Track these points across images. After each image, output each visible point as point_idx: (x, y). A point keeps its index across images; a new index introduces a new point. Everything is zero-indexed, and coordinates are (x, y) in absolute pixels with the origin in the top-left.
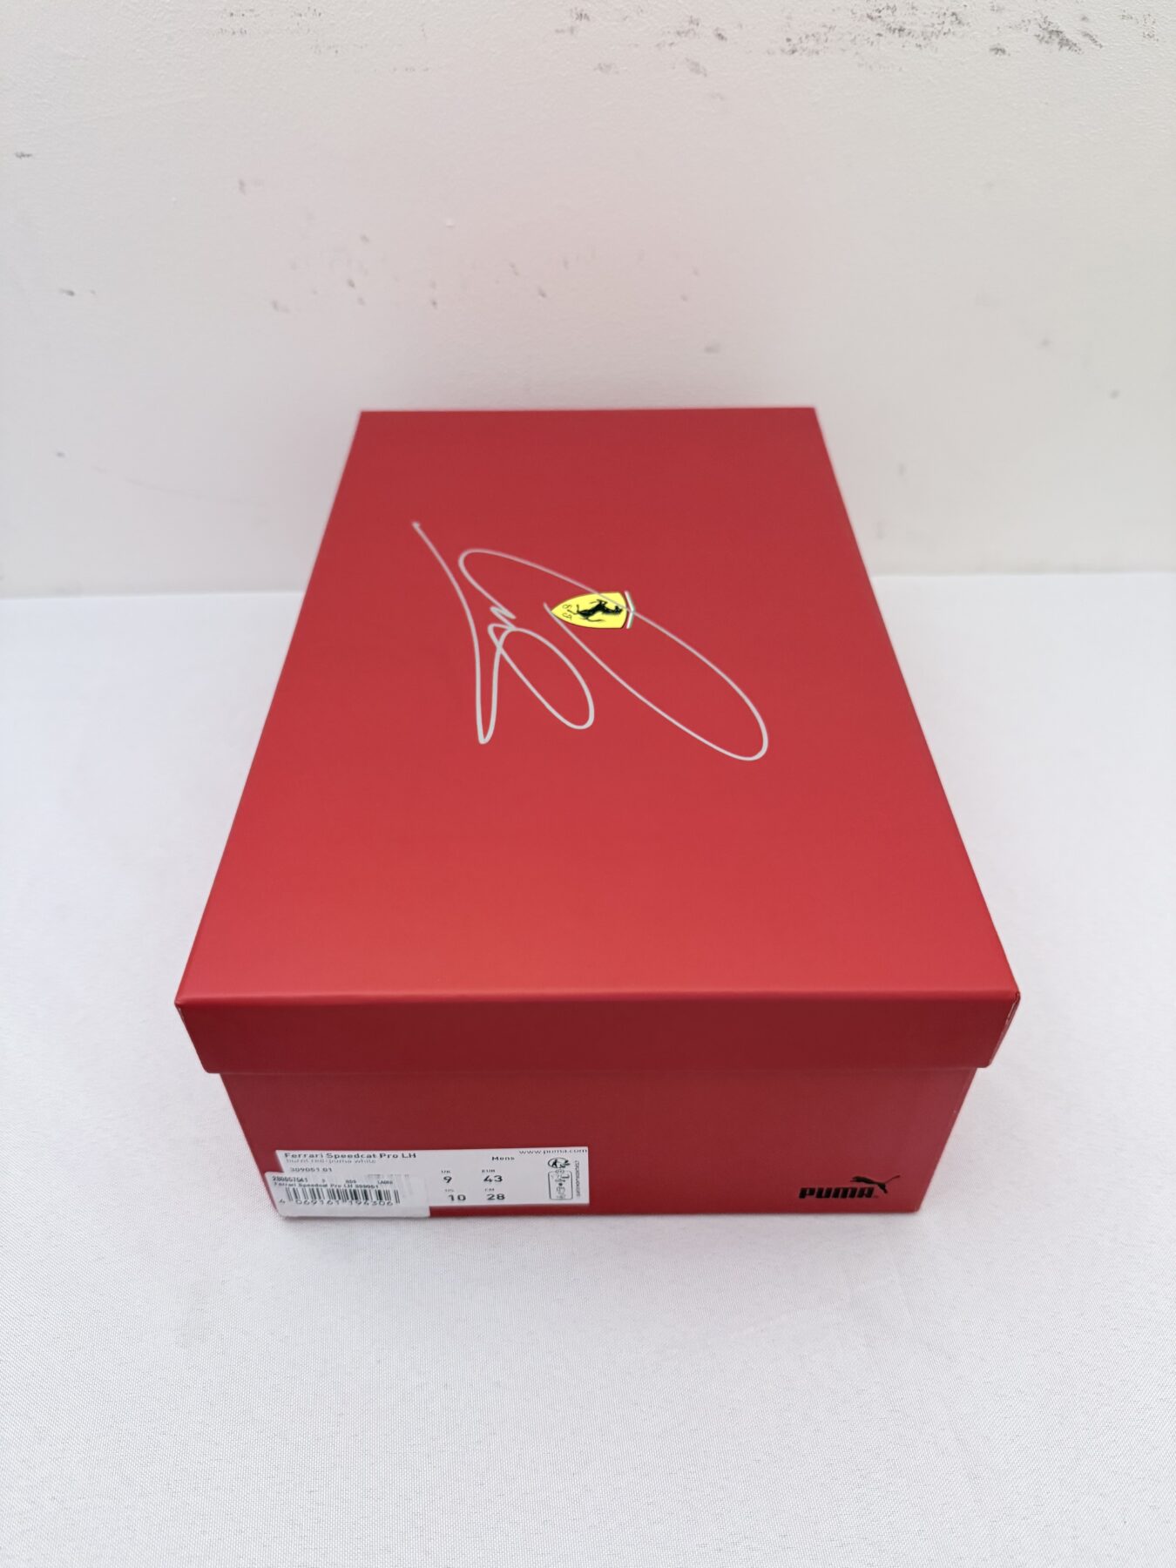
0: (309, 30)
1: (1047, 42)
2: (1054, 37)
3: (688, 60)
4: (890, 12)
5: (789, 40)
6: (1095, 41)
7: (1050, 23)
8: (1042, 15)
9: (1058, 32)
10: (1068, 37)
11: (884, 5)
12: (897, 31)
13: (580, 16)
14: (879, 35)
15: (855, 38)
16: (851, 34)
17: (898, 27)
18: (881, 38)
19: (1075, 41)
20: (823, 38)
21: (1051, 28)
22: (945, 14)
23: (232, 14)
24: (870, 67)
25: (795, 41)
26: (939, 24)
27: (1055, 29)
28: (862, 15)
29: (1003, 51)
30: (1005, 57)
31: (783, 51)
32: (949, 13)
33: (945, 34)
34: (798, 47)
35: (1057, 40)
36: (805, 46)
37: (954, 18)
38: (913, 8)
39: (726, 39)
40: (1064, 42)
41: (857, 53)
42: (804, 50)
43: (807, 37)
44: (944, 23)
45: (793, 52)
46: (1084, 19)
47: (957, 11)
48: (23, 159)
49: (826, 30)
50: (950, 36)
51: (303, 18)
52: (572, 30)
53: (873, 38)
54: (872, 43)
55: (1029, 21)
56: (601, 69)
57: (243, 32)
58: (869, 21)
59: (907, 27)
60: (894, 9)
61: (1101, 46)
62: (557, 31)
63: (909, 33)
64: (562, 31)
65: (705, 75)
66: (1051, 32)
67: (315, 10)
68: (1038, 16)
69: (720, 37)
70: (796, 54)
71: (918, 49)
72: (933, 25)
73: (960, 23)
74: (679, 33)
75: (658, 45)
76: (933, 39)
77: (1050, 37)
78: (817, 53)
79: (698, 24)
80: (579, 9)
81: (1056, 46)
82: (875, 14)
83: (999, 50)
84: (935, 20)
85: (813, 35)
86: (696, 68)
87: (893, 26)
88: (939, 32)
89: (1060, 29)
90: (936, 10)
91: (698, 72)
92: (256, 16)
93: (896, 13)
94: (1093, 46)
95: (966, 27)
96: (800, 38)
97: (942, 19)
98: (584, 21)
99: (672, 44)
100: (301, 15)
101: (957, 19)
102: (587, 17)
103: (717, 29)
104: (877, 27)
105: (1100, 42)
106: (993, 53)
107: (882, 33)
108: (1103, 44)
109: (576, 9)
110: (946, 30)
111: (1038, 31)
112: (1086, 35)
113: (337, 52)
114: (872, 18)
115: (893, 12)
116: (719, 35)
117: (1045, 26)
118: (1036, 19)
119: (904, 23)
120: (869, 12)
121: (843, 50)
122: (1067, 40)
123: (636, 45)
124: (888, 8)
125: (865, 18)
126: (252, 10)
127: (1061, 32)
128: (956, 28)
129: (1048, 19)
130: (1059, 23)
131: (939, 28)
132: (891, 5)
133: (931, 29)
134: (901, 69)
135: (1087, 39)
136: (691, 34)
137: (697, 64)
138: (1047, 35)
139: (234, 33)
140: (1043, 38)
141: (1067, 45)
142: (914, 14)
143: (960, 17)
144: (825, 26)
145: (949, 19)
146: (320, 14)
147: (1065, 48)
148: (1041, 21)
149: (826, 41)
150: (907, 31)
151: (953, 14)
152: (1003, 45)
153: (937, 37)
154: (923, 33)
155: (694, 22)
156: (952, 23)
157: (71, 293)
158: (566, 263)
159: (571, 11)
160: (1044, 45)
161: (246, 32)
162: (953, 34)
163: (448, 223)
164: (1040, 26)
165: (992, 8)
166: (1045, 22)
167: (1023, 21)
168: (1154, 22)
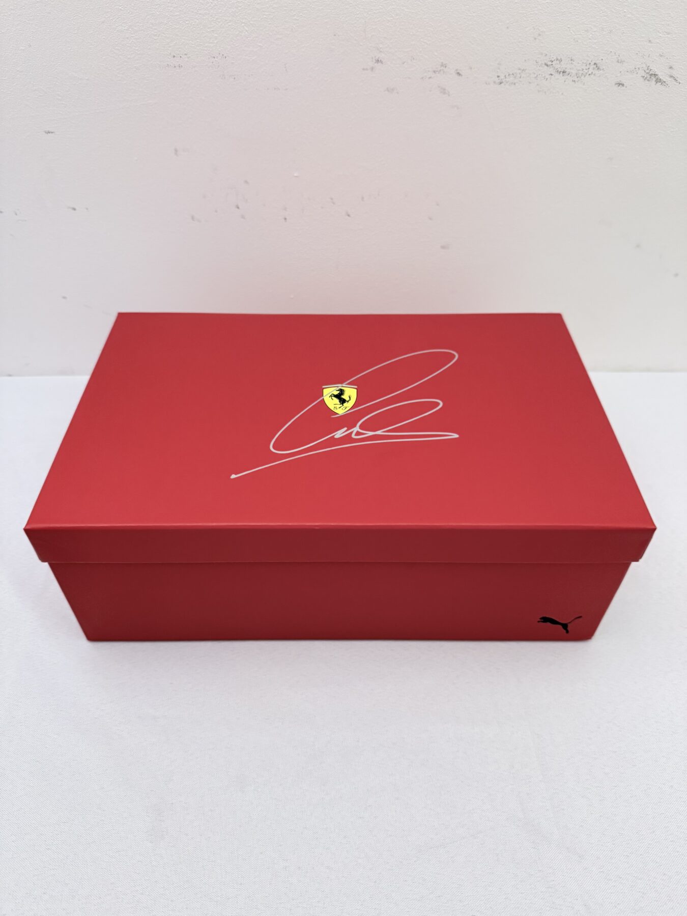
0: (219, 66)
1: (648, 80)
3: (439, 87)
5: (498, 77)
6: (676, 81)
7: (650, 70)
8: (646, 65)
9: (655, 75)
10: (661, 77)
11: (555, 58)
12: (561, 73)
13: (378, 61)
14: (551, 75)
15: (537, 76)
16: (534, 74)
17: (562, 70)
18: (552, 77)
19: (664, 80)
20: (519, 76)
21: (651, 73)
22: (590, 64)
23: (174, 56)
24: (545, 92)
25: (502, 77)
26: (586, 69)
27: (653, 73)
28: (542, 64)
29: (623, 85)
30: (624, 88)
31: (495, 82)
32: (592, 63)
33: (589, 75)
34: (503, 81)
35: (654, 79)
36: (507, 80)
37: (595, 67)
38: (571, 60)
39: (462, 75)
40: (658, 81)
41: (538, 85)
42: (507, 82)
43: (509, 75)
44: (589, 69)
45: (501, 83)
46: (671, 68)
47: (597, 62)
49: (520, 71)
50: (592, 76)
51: (216, 59)
52: (372, 69)
53: (548, 76)
54: (547, 79)
55: (639, 68)
56: (388, 91)
57: (180, 67)
58: (546, 67)
59: (568, 71)
60: (561, 60)
61: (679, 83)
62: (364, 69)
63: (569, 74)
64: (367, 69)
65: (449, 95)
66: (651, 75)
67: (223, 55)
68: (644, 66)
69: (459, 74)
70: (502, 84)
71: (573, 83)
72: (583, 70)
73: (598, 69)
74: (434, 72)
75: (422, 78)
76: (582, 77)
78: (515, 84)
79: (446, 67)
80: (377, 58)
81: (654, 82)
82: (550, 63)
83: (620, 84)
84: (584, 67)
85: (513, 74)
86: (444, 91)
87: (560, 70)
88: (586, 73)
89: (656, 73)
90: (585, 62)
91: (444, 93)
92: (188, 58)
93: (562, 63)
94: (675, 83)
95: (602, 72)
96: (505, 76)
98: (379, 64)
99: (430, 78)
100: (214, 58)
102: (381, 62)
103: (457, 70)
104: (551, 70)
105: (679, 80)
106: (617, 85)
107: (552, 73)
108: (681, 82)
109: (375, 57)
110: (590, 72)
111: (643, 74)
112: (671, 77)
113: (234, 78)
114: (547, 65)
115: (560, 62)
116: (458, 73)
117: (648, 71)
118: (642, 67)
119: (566, 68)
120: (546, 61)
121: (530, 83)
122: (660, 79)
123: (410, 78)
124: (557, 59)
125: (544, 65)
126: (186, 54)
127: (657, 75)
128: (596, 72)
129: (650, 68)
130: (655, 69)
131: (586, 71)
132: (559, 58)
133: (581, 72)
134: (562, 94)
135: (672, 79)
136: (442, 72)
137: (444, 89)
138: (649, 77)
139: (175, 67)
140: (646, 78)
141: (660, 82)
142: (571, 63)
143: (598, 66)
144: (519, 69)
145: (593, 66)
146: (226, 57)
147: (659, 84)
148: (645, 68)
149: (520, 77)
150: (567, 73)
151: (595, 64)
152: (623, 82)
153: (585, 76)
154: (577, 74)
155: (444, 65)
156: (594, 69)
157: (74, 209)
158: (363, 198)
159: (372, 58)
160: (646, 82)
161: (182, 66)
162: (595, 75)
163: (295, 175)
164: (645, 71)
165: (618, 61)
166: (648, 69)
167: (636, 68)
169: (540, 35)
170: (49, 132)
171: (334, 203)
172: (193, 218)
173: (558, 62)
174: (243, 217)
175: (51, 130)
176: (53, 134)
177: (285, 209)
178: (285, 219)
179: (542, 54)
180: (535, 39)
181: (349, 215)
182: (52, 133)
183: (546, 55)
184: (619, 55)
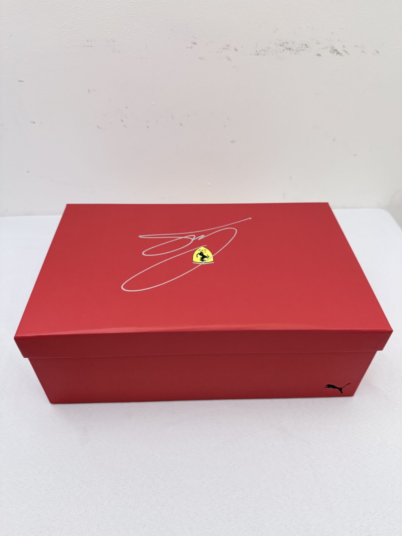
0: (111, 46)
1: (333, 53)
2: (335, 51)
3: (226, 57)
5: (256, 51)
6: (347, 53)
7: (334, 48)
9: (336, 50)
12: (289, 49)
13: (194, 43)
14: (283, 50)
16: (275, 50)
18: (284, 51)
19: (341, 53)
20: (267, 51)
21: (334, 49)
22: (303, 45)
23: (88, 41)
24: (281, 59)
25: (258, 51)
26: (301, 47)
28: (278, 45)
30: (321, 57)
31: (255, 54)
32: (304, 44)
33: (303, 50)
34: (259, 53)
36: (261, 53)
37: (305, 46)
38: (293, 43)
39: (238, 51)
40: (338, 53)
41: (277, 55)
43: (262, 51)
44: (302, 47)
45: (258, 55)
46: (344, 46)
47: (306, 44)
48: (21, 82)
49: (267, 49)
50: (304, 51)
51: (110, 43)
52: (191, 48)
54: (281, 52)
55: (328, 47)
56: (200, 59)
57: (91, 46)
58: (280, 46)
59: (292, 48)
60: (288, 43)
61: (349, 54)
62: (187, 48)
64: (188, 48)
65: (232, 61)
66: (334, 50)
67: (113, 40)
68: (330, 46)
69: (236, 50)
70: (259, 55)
71: (295, 54)
74: (224, 49)
75: (217, 52)
76: (299, 51)
78: (265, 55)
79: (229, 46)
81: (336, 54)
82: (282, 44)
83: (319, 55)
84: (300, 46)
85: (264, 50)
86: (229, 59)
87: (288, 48)
88: (301, 50)
90: (300, 43)
92: (95, 42)
93: (289, 44)
95: (309, 48)
96: (260, 51)
97: (302, 46)
98: (195, 45)
99: (221, 52)
100: (109, 42)
101: (306, 46)
103: (235, 48)
104: (283, 48)
106: (317, 56)
109: (193, 41)
110: (303, 49)
111: (330, 50)
112: (344, 51)
113: (120, 53)
114: (281, 45)
117: (332, 48)
121: (273, 55)
123: (211, 52)
124: (286, 42)
126: (94, 40)
129: (333, 46)
130: (336, 47)
132: (287, 42)
133: (299, 49)
134: (290, 60)
135: (344, 52)
136: (227, 49)
137: (229, 58)
138: (333, 51)
139: (88, 46)
142: (294, 45)
144: (267, 47)
145: (304, 46)
146: (115, 42)
147: (338, 55)
148: (331, 47)
150: (291, 49)
151: (305, 45)
153: (300, 51)
154: (296, 50)
155: (228, 45)
157: (34, 123)
158: (189, 116)
159: (191, 42)
161: (92, 46)
162: (306, 50)
163: (153, 103)
164: (331, 48)
165: (317, 43)
166: (332, 47)
167: (326, 47)
168: (364, 48)
169: (276, 30)
170: (21, 81)
171: (173, 118)
172: (98, 127)
173: (286, 44)
174: (125, 126)
175: (22, 80)
177: (148, 122)
178: (148, 127)
179: (278, 40)
180: (274, 32)
181: (181, 125)
182: (23, 81)
183: (280, 40)
184: (317, 40)
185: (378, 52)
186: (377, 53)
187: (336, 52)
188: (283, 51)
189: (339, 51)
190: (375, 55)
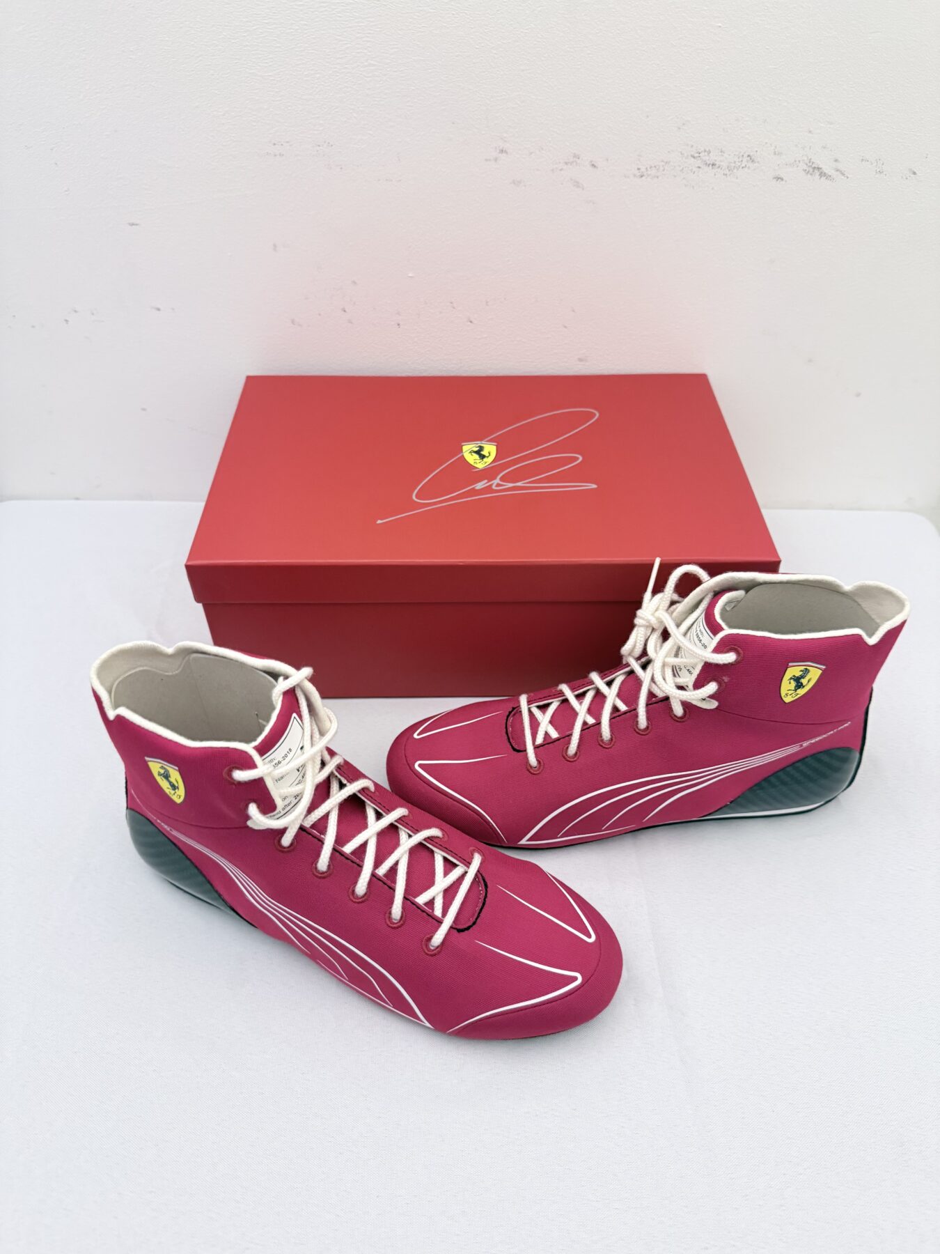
0: (324, 155)
1: (811, 174)
2: (816, 171)
3: (571, 179)
4: (706, 153)
5: (639, 169)
6: (843, 175)
7: (813, 163)
8: (808, 157)
9: (819, 168)
10: (826, 172)
11: (703, 149)
12: (711, 165)
13: (502, 151)
14: (699, 167)
15: (683, 169)
16: (680, 166)
17: (712, 163)
18: (700, 169)
19: (830, 174)
20: (662, 168)
21: (813, 166)
22: (743, 156)
23: (275, 144)
24: (693, 187)
25: (643, 169)
26: (739, 162)
27: (816, 166)
28: (688, 156)
29: (782, 179)
30: (784, 182)
31: (635, 175)
32: (745, 155)
33: (743, 168)
34: (645, 174)
36: (649, 173)
37: (749, 158)
38: (721, 152)
39: (597, 168)
40: (822, 174)
41: (684, 178)
42: (648, 175)
43: (651, 167)
44: (742, 161)
45: (642, 176)
46: (836, 161)
47: (751, 154)
48: (133, 227)
49: (663, 163)
50: (746, 169)
51: (321, 148)
52: (496, 160)
53: (694, 169)
54: (694, 172)
55: (799, 161)
56: (514, 183)
57: (281, 155)
58: (693, 159)
59: (717, 163)
60: (709, 152)
61: (847, 178)
62: (486, 160)
63: (719, 167)
64: (490, 160)
65: (583, 189)
66: (815, 168)
67: (329, 143)
68: (806, 158)
69: (593, 166)
70: (643, 178)
71: (725, 177)
72: (735, 162)
73: (753, 161)
74: (566, 163)
75: (553, 170)
76: (735, 171)
77: (813, 171)
78: (658, 177)
79: (579, 158)
80: (501, 148)
81: (817, 176)
82: (697, 155)
83: (779, 178)
84: (736, 159)
85: (655, 167)
86: (577, 184)
87: (708, 162)
88: (739, 166)
89: (820, 166)
90: (737, 153)
91: (578, 187)
92: (290, 146)
93: (710, 154)
94: (842, 177)
95: (757, 164)
96: (647, 168)
97: (740, 159)
98: (504, 154)
99: (561, 170)
100: (319, 146)
102: (506, 152)
103: (591, 162)
104: (699, 163)
105: (846, 175)
106: (775, 180)
107: (700, 165)
108: (848, 176)
109: (499, 147)
110: (743, 165)
111: (805, 167)
112: (837, 170)
113: (341, 168)
114: (694, 157)
115: (708, 154)
116: (593, 165)
117: (810, 164)
118: (803, 160)
119: (716, 161)
120: (692, 153)
121: (675, 176)
123: (538, 170)
124: (705, 151)
125: (690, 157)
126: (288, 142)
127: (821, 168)
128: (750, 164)
129: (812, 160)
130: (820, 163)
131: (739, 164)
132: (707, 150)
133: (734, 165)
134: (713, 189)
135: (838, 173)
136: (575, 164)
137: (578, 182)
138: (811, 170)
139: (275, 155)
140: (808, 172)
141: (825, 176)
142: (722, 155)
143: (752, 158)
144: (663, 161)
145: (745, 159)
146: (332, 146)
147: (823, 178)
148: (808, 162)
149: (664, 170)
150: (717, 166)
151: (749, 156)
152: (782, 176)
153: (738, 170)
154: (728, 167)
155: (577, 156)
156: (747, 161)
157: (159, 309)
158: (487, 304)
159: (496, 148)
160: (809, 176)
161: (283, 155)
162: (749, 168)
163: (410, 275)
164: (807, 164)
165: (775, 154)
166: (810, 162)
167: (795, 161)
168: (883, 164)
169: (684, 124)
170: (133, 224)
171: (454, 308)
172: (293, 322)
174: (351, 321)
175: (135, 223)
176: (137, 227)
177: (399, 313)
178: (399, 325)
179: (688, 145)
180: (679, 128)
181: (471, 322)
182: (137, 225)
183: (692, 146)
184: (776, 147)
185: (914, 173)
186: (913, 176)
187: (817, 173)
188: (698, 169)
189: (826, 169)
190: (907, 179)
